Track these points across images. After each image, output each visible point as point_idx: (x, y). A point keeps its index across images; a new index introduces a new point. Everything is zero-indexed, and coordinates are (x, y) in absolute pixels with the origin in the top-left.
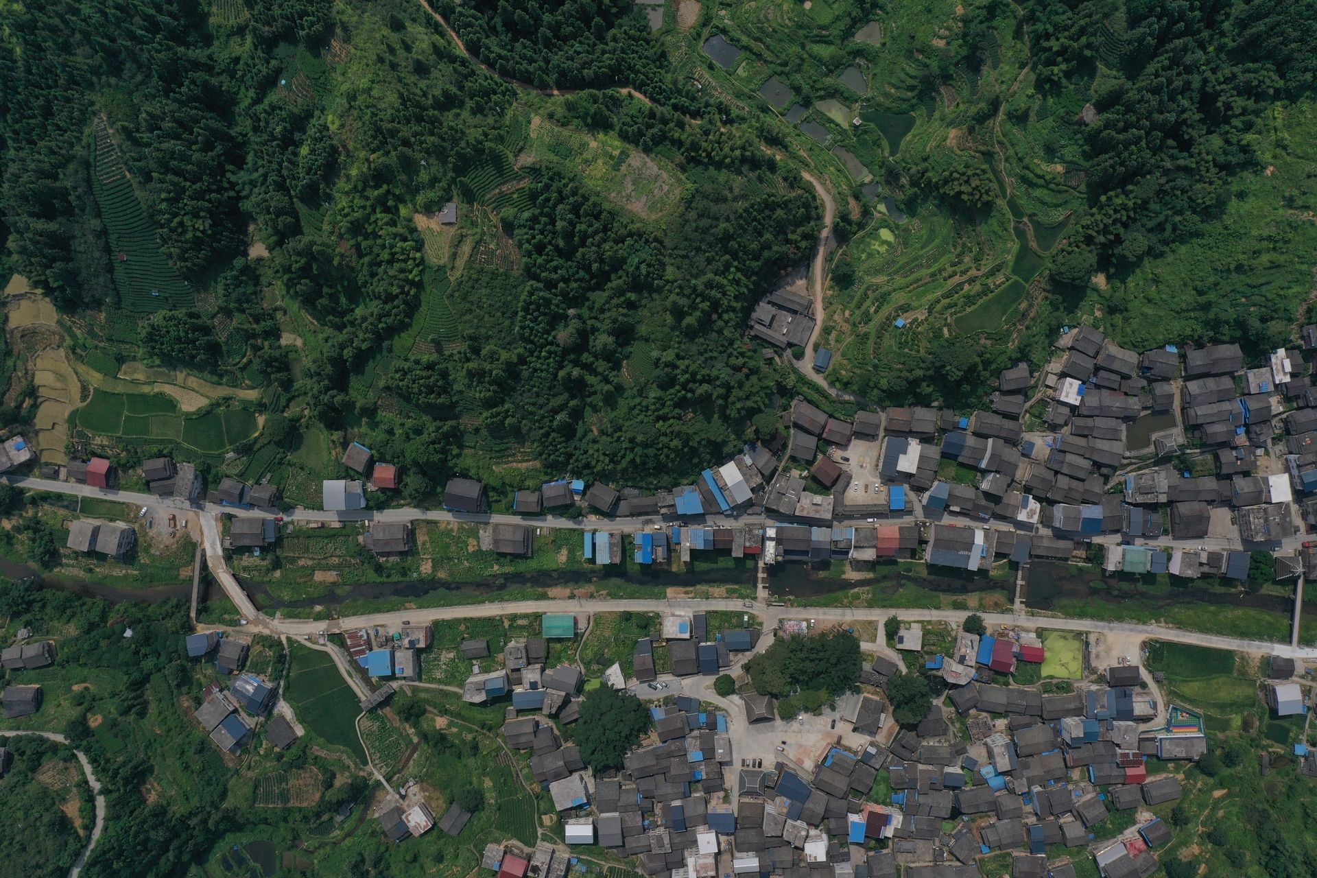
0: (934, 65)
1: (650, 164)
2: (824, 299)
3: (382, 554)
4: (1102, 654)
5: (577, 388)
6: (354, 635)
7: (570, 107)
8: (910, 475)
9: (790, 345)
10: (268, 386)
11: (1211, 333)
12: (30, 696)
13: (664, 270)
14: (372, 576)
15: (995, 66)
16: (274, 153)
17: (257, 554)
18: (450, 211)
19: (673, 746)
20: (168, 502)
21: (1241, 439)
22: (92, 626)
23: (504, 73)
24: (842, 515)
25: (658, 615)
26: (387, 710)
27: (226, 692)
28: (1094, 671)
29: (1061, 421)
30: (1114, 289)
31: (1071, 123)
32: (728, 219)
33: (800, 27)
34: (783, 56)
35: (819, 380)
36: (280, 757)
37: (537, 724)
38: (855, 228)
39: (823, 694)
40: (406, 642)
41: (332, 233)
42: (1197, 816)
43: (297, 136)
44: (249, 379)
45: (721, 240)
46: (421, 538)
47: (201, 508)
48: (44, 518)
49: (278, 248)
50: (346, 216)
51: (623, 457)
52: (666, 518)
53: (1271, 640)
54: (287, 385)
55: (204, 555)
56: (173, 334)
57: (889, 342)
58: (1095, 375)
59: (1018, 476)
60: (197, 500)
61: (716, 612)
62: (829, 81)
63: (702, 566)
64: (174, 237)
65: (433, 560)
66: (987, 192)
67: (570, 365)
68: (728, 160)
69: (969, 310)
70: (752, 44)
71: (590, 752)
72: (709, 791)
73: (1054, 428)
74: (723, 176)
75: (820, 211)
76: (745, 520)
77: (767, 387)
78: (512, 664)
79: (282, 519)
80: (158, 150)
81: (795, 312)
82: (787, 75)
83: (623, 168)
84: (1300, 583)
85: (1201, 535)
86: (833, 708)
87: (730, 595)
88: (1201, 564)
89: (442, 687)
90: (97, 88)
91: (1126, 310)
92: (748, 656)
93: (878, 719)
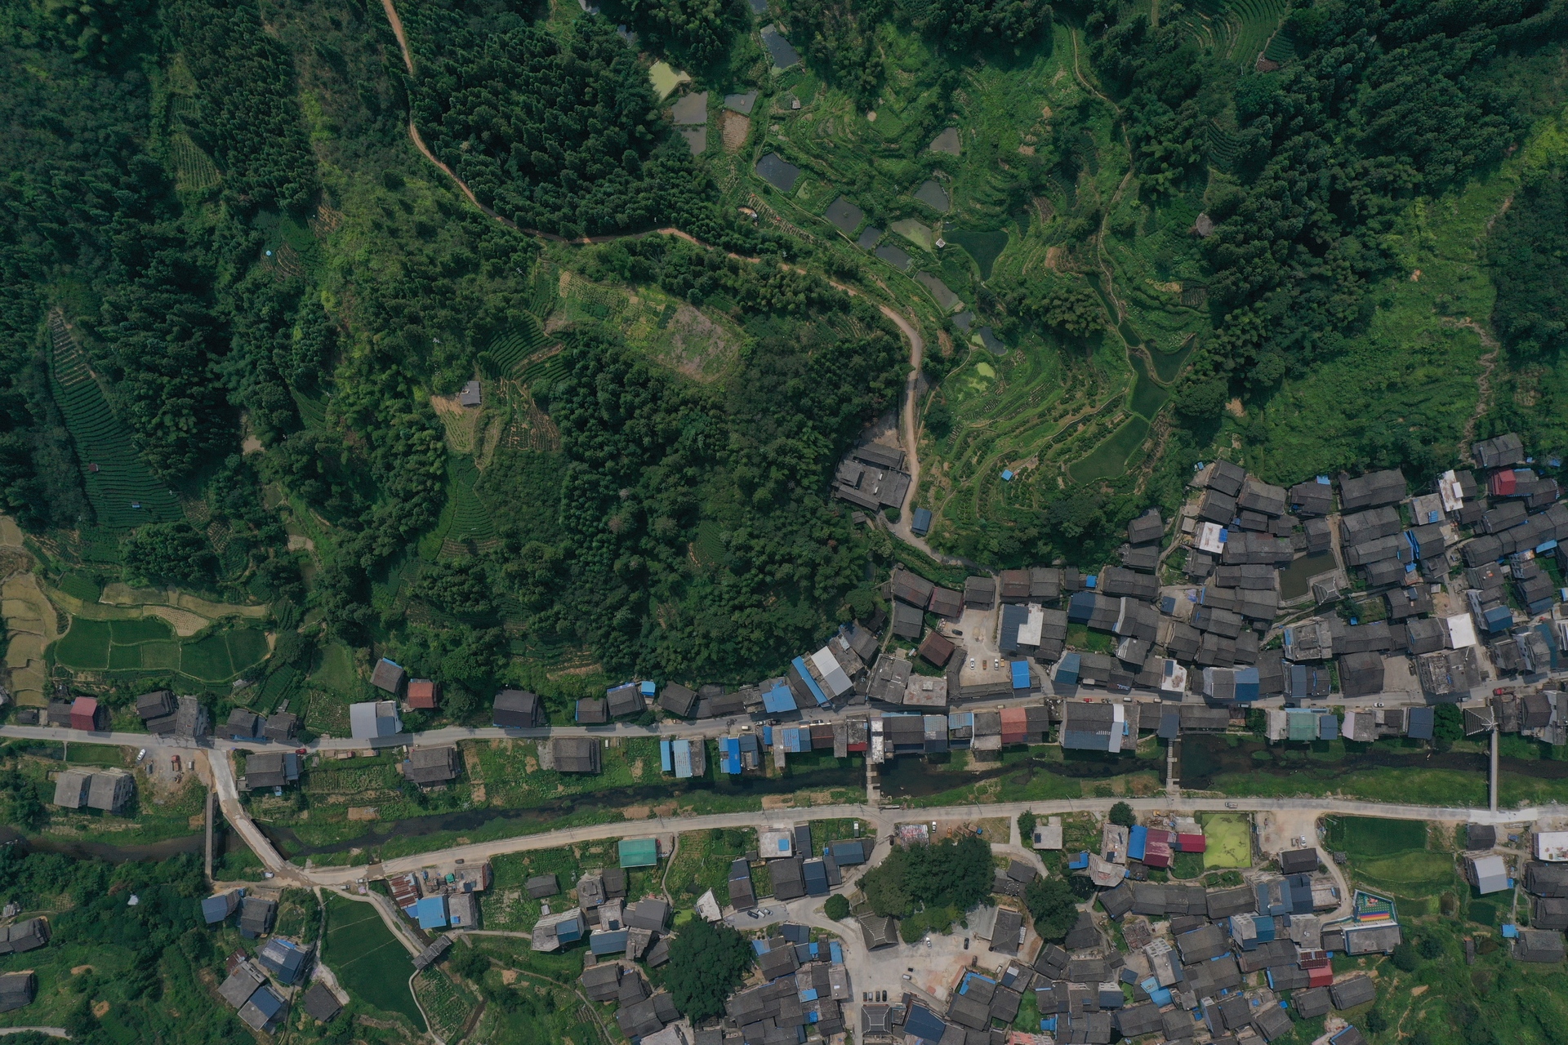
0: (1023, 175)
1: (701, 317)
2: (918, 450)
3: (426, 785)
4: (1273, 837)
5: (639, 579)
6: (399, 882)
7: (604, 259)
8: (1035, 647)
9: (883, 506)
10: (277, 600)
11: (1367, 460)
12: (22, 985)
13: (727, 439)
14: (416, 810)
15: (1093, 172)
16: (262, 337)
17: (278, 794)
18: (472, 391)
19: (781, 984)
20: (170, 741)
21: (1412, 576)
22: (89, 897)
23: (523, 224)
24: (958, 697)
25: (753, 830)
26: (446, 965)
27: (254, 960)
28: (1264, 856)
29: (1202, 572)
30: (1253, 416)
31: (1183, 236)
32: (797, 374)
33: (866, 141)
34: (849, 175)
35: (920, 544)
36: (322, 1031)
37: (621, 970)
38: (947, 365)
39: (951, 911)
40: (461, 885)
41: (337, 424)
42: (1395, 1019)
43: (287, 316)
44: (254, 594)
45: (791, 398)
46: (470, 760)
47: (210, 746)
48: (25, 771)
49: (275, 445)
50: (352, 405)
51: (698, 653)
52: (755, 717)
53: (1466, 804)
54: (299, 596)
55: (216, 800)
56: (160, 551)
57: (996, 497)
58: (1238, 516)
59: (1159, 638)
60: (204, 739)
61: (821, 821)
62: (904, 199)
63: (801, 769)
64: (153, 441)
65: (486, 786)
66: (1094, 320)
67: (628, 554)
68: (791, 307)
69: (1085, 455)
70: (813, 162)
71: (684, 1000)
72: (827, 1033)
73: (1196, 580)
74: (787, 324)
75: (905, 352)
76: (847, 711)
77: (860, 557)
78: (586, 902)
79: (305, 752)
80: (127, 345)
81: (886, 468)
82: (855, 194)
83: (671, 325)
84: (1495, 737)
85: (1377, 689)
86: (965, 925)
87: (836, 800)
88: (1378, 725)
89: (506, 934)
90: (49, 278)
91: (1267, 440)
92: (863, 869)
93: (1019, 935)
